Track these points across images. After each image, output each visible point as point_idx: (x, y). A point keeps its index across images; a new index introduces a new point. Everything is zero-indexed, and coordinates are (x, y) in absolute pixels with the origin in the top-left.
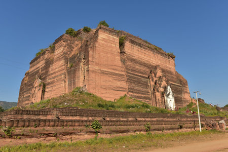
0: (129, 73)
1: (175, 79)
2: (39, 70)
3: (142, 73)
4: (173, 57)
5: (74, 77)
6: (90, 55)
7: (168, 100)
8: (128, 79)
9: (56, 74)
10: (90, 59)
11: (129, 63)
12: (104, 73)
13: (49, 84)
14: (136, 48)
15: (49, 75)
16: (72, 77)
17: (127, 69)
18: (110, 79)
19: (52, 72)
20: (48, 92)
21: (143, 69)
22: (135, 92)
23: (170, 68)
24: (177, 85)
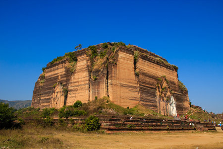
0: (141, 85)
1: (177, 89)
2: (58, 76)
3: (151, 85)
4: (176, 69)
5: (98, 88)
6: (113, 72)
7: (172, 108)
8: (140, 90)
9: (80, 83)
10: (113, 75)
11: (141, 76)
12: (123, 86)
13: (71, 91)
14: (146, 63)
15: (71, 83)
16: (96, 87)
17: (139, 81)
18: (127, 91)
19: (75, 81)
20: (70, 98)
21: (151, 81)
22: (145, 101)
23: (173, 79)
24: (179, 94)
